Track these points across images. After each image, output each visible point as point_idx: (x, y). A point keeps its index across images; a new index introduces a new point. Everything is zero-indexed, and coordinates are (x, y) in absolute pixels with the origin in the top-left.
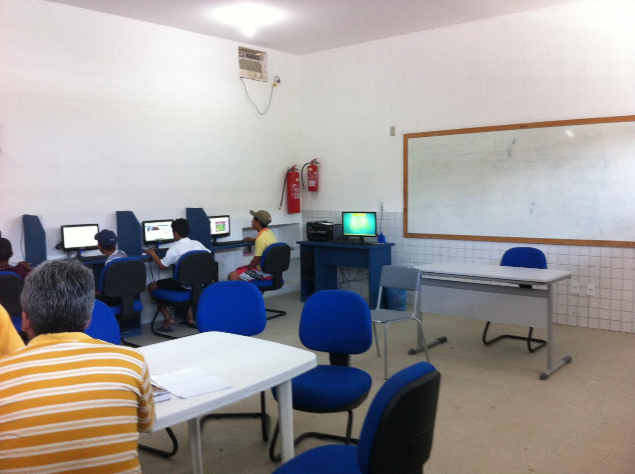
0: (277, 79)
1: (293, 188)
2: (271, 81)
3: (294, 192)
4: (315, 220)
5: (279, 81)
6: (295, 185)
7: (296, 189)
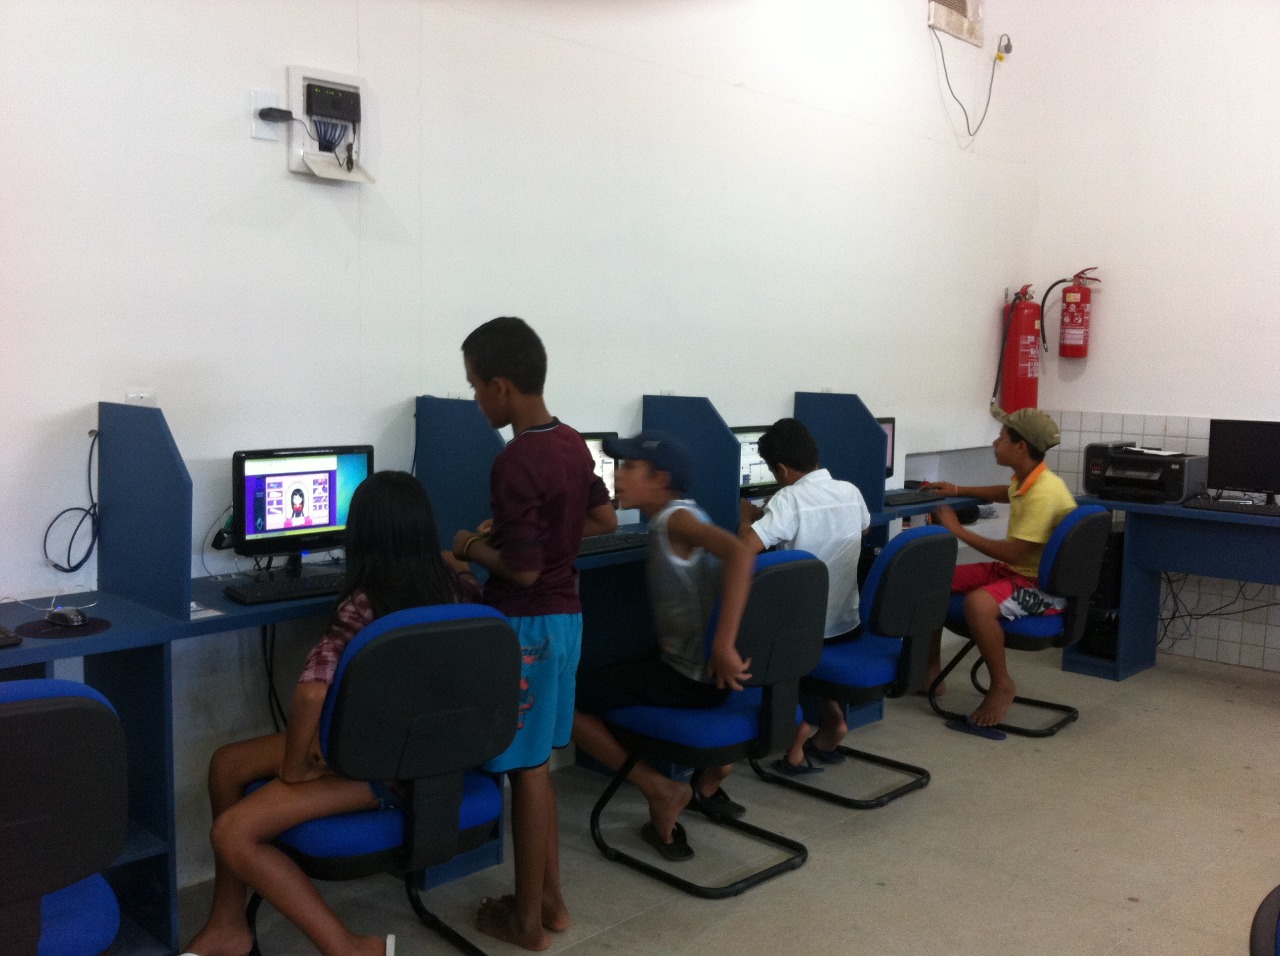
0: (1004, 42)
1: (1027, 346)
2: (991, 47)
3: (1027, 357)
4: (1109, 439)
5: (1008, 49)
6: (1031, 338)
7: (1032, 351)
